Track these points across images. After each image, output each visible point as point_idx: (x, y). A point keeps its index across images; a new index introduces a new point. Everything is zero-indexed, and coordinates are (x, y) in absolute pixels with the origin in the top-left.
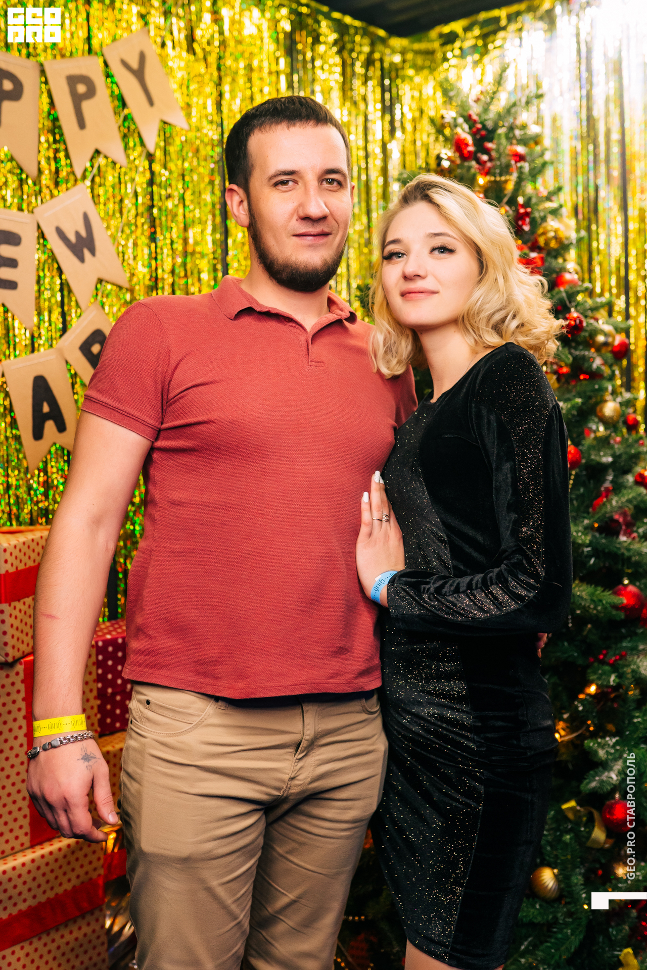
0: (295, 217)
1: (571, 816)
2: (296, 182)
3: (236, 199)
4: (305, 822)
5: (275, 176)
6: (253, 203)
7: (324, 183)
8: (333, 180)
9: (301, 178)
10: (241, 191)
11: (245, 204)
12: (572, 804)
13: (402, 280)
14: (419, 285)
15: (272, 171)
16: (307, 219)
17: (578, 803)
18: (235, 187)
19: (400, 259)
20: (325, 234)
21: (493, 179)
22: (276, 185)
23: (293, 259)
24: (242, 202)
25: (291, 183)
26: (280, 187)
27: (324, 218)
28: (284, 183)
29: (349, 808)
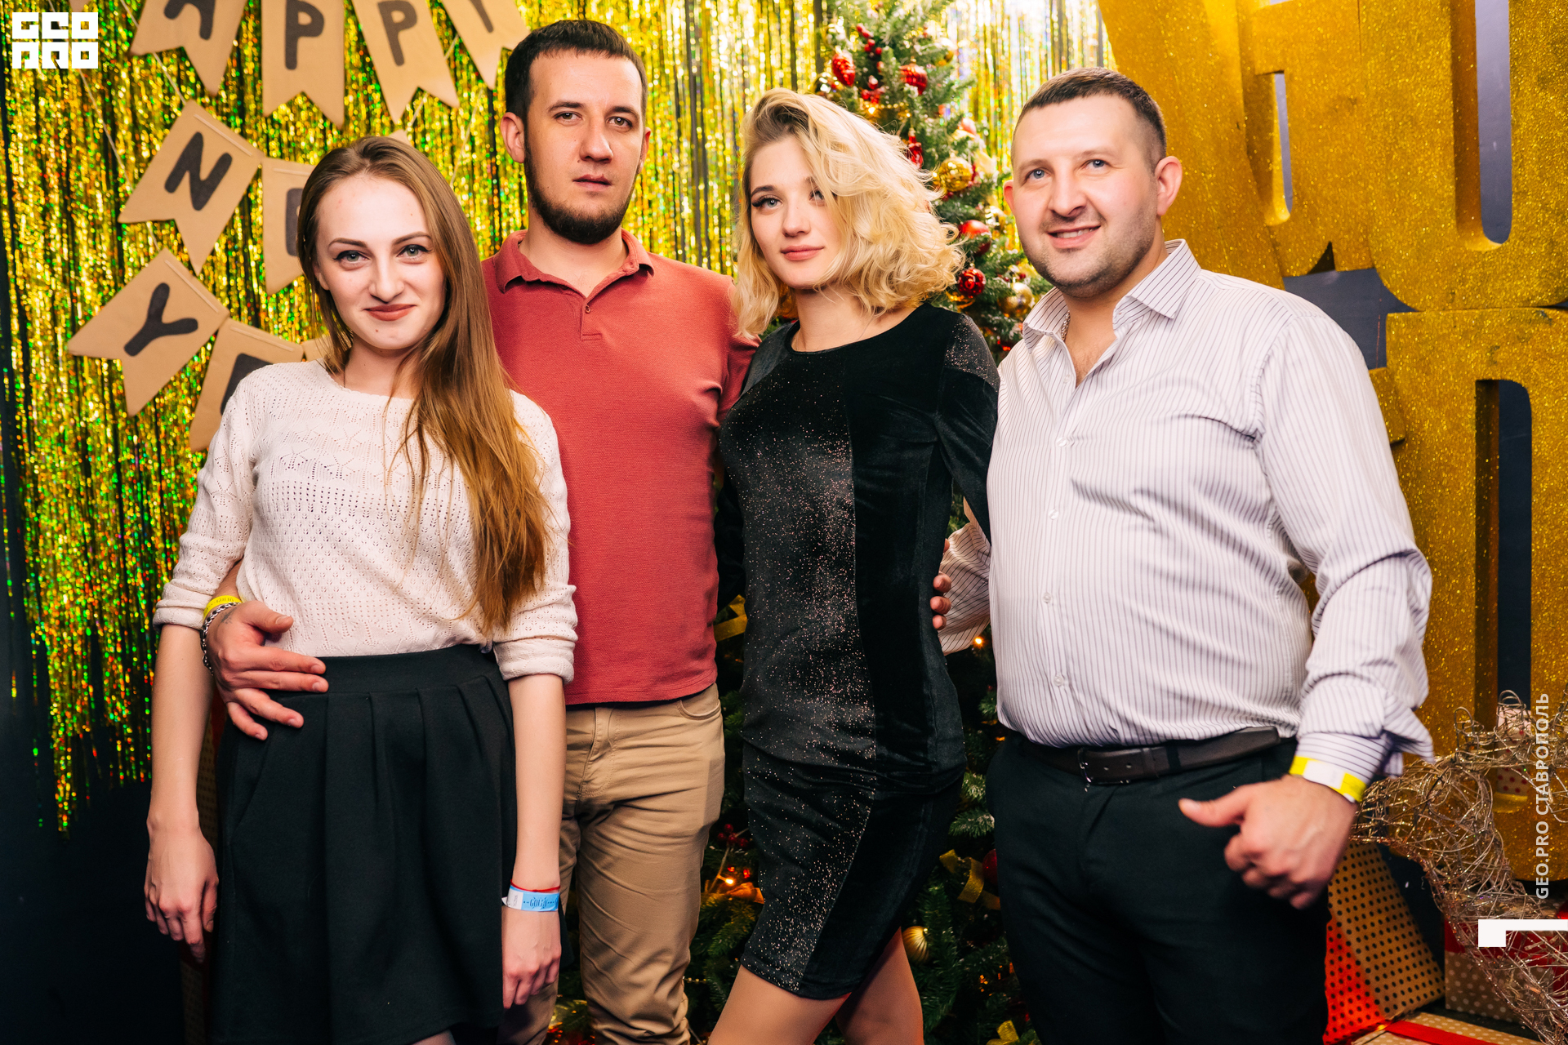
0: (577, 158)
1: (951, 869)
2: (579, 116)
3: (513, 129)
4: (617, 833)
5: (557, 106)
6: (530, 137)
7: (613, 121)
8: (623, 119)
9: (586, 112)
10: (519, 122)
11: (522, 136)
12: (951, 853)
13: (782, 236)
14: (804, 242)
15: (554, 101)
16: (587, 158)
17: (958, 853)
18: (512, 116)
19: (774, 208)
20: (604, 182)
21: (883, 106)
22: (557, 117)
23: (568, 205)
24: (518, 133)
25: (574, 117)
26: (562, 120)
27: (605, 161)
28: (566, 116)
29: (667, 821)
